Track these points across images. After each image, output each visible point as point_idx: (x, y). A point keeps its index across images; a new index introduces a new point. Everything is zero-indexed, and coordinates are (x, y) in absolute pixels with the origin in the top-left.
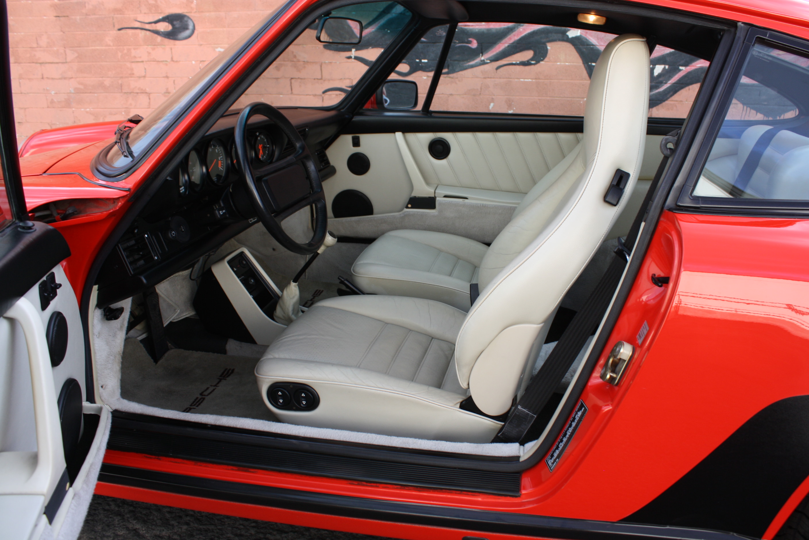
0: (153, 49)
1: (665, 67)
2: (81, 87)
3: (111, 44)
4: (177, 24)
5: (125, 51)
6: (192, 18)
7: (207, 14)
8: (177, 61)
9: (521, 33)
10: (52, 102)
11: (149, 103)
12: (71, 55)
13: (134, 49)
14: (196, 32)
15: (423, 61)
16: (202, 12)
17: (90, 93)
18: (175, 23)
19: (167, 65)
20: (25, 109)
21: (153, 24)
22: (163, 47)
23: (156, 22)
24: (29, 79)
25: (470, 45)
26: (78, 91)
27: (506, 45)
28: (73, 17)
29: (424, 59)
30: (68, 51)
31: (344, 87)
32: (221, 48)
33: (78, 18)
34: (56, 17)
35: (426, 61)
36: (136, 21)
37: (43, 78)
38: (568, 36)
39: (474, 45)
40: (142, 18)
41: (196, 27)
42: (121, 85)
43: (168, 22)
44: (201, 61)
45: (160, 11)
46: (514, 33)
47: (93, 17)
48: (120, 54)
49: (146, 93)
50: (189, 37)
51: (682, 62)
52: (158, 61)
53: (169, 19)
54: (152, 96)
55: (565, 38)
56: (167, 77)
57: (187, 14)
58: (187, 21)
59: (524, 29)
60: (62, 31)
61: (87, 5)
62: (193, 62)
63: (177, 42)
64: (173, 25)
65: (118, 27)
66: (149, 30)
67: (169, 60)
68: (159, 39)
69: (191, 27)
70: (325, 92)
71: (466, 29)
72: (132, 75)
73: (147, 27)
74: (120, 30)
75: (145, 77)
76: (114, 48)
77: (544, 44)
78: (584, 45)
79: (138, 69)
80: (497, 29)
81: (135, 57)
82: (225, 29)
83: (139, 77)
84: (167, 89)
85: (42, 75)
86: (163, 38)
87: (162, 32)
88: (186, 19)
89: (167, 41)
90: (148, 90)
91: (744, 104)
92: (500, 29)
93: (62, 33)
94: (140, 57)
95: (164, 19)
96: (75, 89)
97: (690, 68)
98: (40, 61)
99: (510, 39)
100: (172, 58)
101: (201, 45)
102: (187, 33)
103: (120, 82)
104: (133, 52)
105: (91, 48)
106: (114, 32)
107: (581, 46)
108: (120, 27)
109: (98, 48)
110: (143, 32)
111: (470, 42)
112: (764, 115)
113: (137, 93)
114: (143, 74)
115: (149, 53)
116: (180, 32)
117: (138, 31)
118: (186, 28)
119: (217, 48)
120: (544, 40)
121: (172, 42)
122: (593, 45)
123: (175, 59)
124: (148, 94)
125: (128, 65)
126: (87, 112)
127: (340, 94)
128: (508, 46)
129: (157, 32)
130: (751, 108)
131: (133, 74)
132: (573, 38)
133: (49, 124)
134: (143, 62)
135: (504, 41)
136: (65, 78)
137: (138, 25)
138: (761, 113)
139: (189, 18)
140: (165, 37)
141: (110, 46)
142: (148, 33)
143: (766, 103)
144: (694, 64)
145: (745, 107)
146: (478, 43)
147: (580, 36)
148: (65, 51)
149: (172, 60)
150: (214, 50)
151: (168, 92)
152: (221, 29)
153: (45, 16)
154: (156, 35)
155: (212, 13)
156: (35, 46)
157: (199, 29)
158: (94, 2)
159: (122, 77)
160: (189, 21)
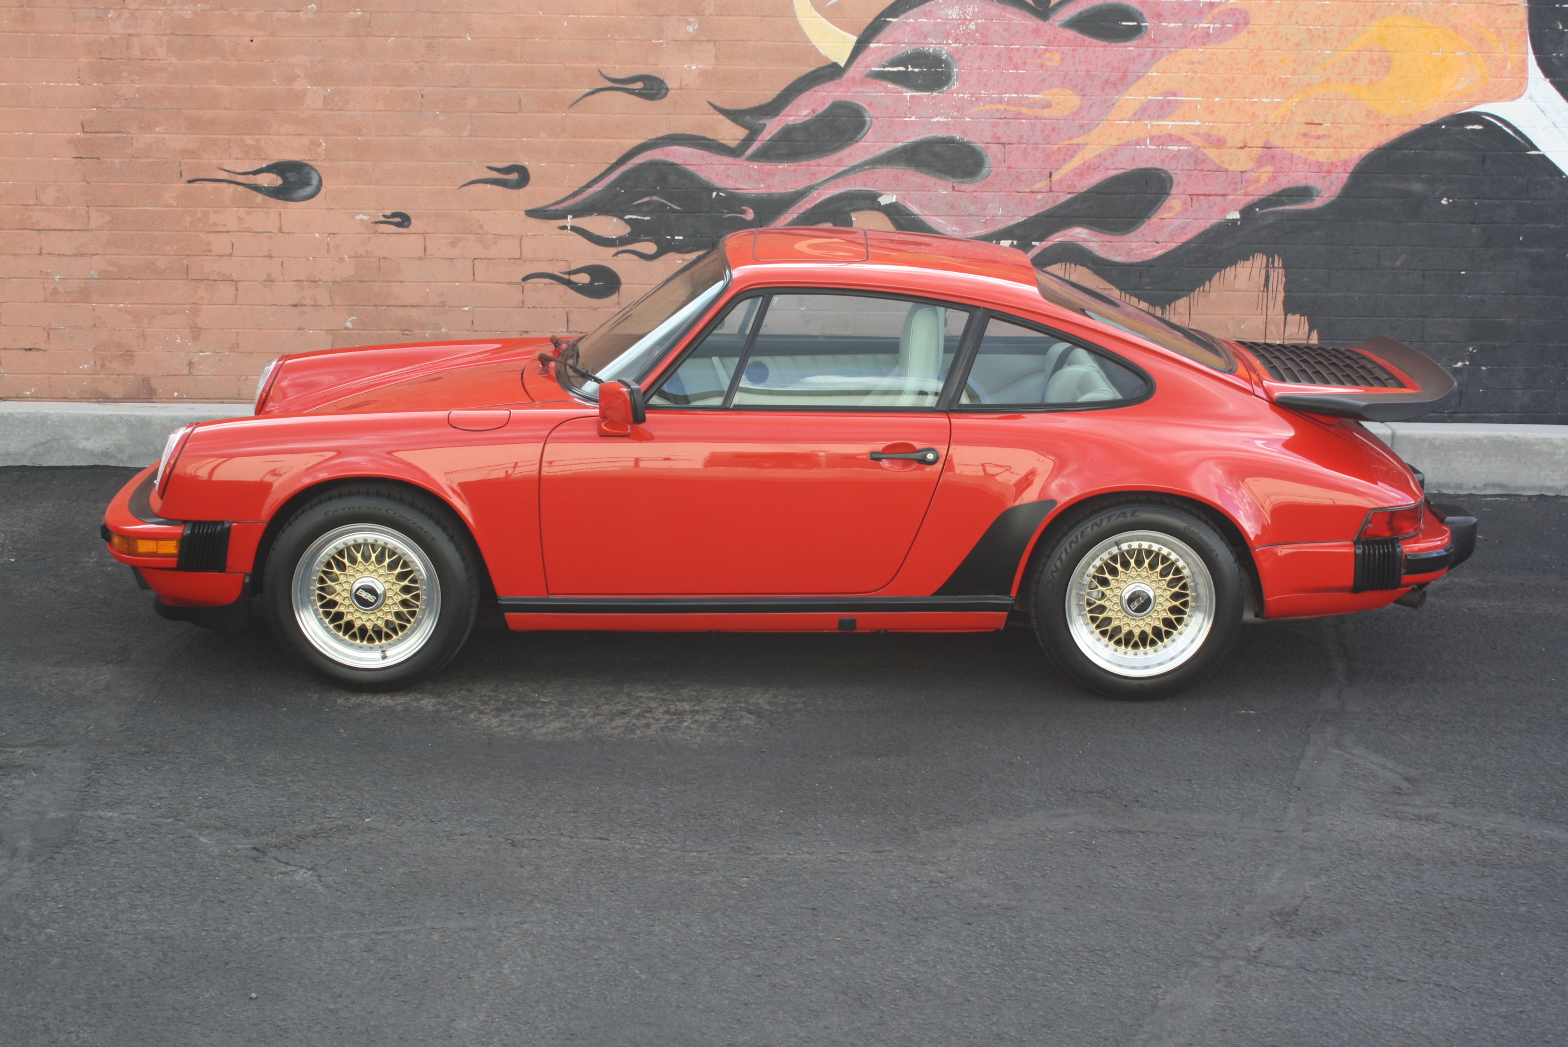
0: (249, 213)
1: (1012, 243)
2: (113, 269)
3: (175, 204)
4: (292, 177)
5: (199, 215)
6: (317, 169)
7: (343, 164)
8: (288, 233)
9: (815, 199)
10: (55, 292)
11: (236, 296)
12: (100, 219)
13: (215, 212)
14: (323, 190)
15: (676, 238)
16: (335, 160)
17: (129, 279)
18: (288, 174)
19: (271, 238)
21: (251, 176)
22: (265, 210)
23: (255, 173)
24: (14, 255)
25: (743, 216)
26: (105, 276)
27: (795, 216)
28: (108, 160)
29: (678, 236)
30: (94, 213)
31: (557, 273)
32: (364, 214)
33: (118, 161)
34: (79, 158)
35: (681, 238)
36: (221, 169)
37: (40, 254)
38: (879, 203)
39: (750, 215)
40: (229, 165)
41: (324, 183)
42: (187, 268)
43: (277, 174)
44: (330, 234)
45: (263, 157)
46: (805, 199)
47: (144, 160)
48: (189, 219)
49: (233, 280)
50: (312, 196)
51: (1035, 236)
52: (256, 232)
53: (278, 168)
54: (240, 285)
55: (876, 206)
56: (270, 257)
57: (310, 163)
58: (308, 173)
59: (819, 195)
60: (85, 180)
61: (134, 142)
62: (317, 235)
63: (291, 204)
64: (284, 178)
65: (187, 177)
66: (243, 184)
67: (275, 230)
68: (260, 198)
69: (315, 182)
70: (525, 279)
71: (738, 194)
72: (208, 252)
73: (240, 179)
74: (190, 182)
75: (230, 255)
76: (178, 209)
77: (848, 213)
78: (902, 215)
79: (220, 244)
80: (781, 194)
81: (215, 224)
82: (371, 187)
83: (221, 256)
84: (269, 275)
85: (41, 248)
86: (267, 197)
87: (265, 187)
88: (307, 170)
89: (272, 201)
90: (234, 276)
91: (1121, 289)
92: (786, 194)
93: (85, 184)
94: (225, 225)
95: (269, 169)
96: (101, 272)
97: (1045, 244)
98: (40, 227)
99: (800, 207)
100: (280, 228)
101: (331, 209)
102: (309, 190)
103: (185, 262)
104: (212, 215)
105: (139, 208)
106: (181, 186)
107: (897, 217)
108: (191, 179)
109: (149, 208)
110: (233, 187)
111: (743, 212)
112: (1150, 304)
113: (215, 280)
114: (229, 251)
115: (241, 219)
116: (298, 189)
117: (224, 185)
118: (307, 183)
119: (358, 214)
120: (847, 209)
121: (281, 203)
122: (914, 215)
123: (285, 230)
124: (235, 282)
125: (203, 236)
126: (120, 310)
127: (551, 284)
128: (798, 217)
129: (256, 188)
130: (1131, 295)
131: (210, 251)
132: (886, 205)
133: (44, 329)
134: (228, 232)
135: (791, 210)
136: (83, 255)
137: (223, 175)
138: (1145, 301)
139: (312, 168)
140: (270, 196)
141: (171, 206)
142: (240, 188)
143: (1149, 288)
144: (1050, 238)
145: (1123, 294)
146: (755, 213)
147: (896, 202)
148: (88, 212)
149: (281, 230)
150: (353, 218)
151: (270, 280)
152: (366, 187)
153: (56, 156)
154: (255, 193)
155: (352, 163)
156: (33, 202)
157: (328, 186)
158: (148, 138)
159: (189, 255)
160: (313, 172)
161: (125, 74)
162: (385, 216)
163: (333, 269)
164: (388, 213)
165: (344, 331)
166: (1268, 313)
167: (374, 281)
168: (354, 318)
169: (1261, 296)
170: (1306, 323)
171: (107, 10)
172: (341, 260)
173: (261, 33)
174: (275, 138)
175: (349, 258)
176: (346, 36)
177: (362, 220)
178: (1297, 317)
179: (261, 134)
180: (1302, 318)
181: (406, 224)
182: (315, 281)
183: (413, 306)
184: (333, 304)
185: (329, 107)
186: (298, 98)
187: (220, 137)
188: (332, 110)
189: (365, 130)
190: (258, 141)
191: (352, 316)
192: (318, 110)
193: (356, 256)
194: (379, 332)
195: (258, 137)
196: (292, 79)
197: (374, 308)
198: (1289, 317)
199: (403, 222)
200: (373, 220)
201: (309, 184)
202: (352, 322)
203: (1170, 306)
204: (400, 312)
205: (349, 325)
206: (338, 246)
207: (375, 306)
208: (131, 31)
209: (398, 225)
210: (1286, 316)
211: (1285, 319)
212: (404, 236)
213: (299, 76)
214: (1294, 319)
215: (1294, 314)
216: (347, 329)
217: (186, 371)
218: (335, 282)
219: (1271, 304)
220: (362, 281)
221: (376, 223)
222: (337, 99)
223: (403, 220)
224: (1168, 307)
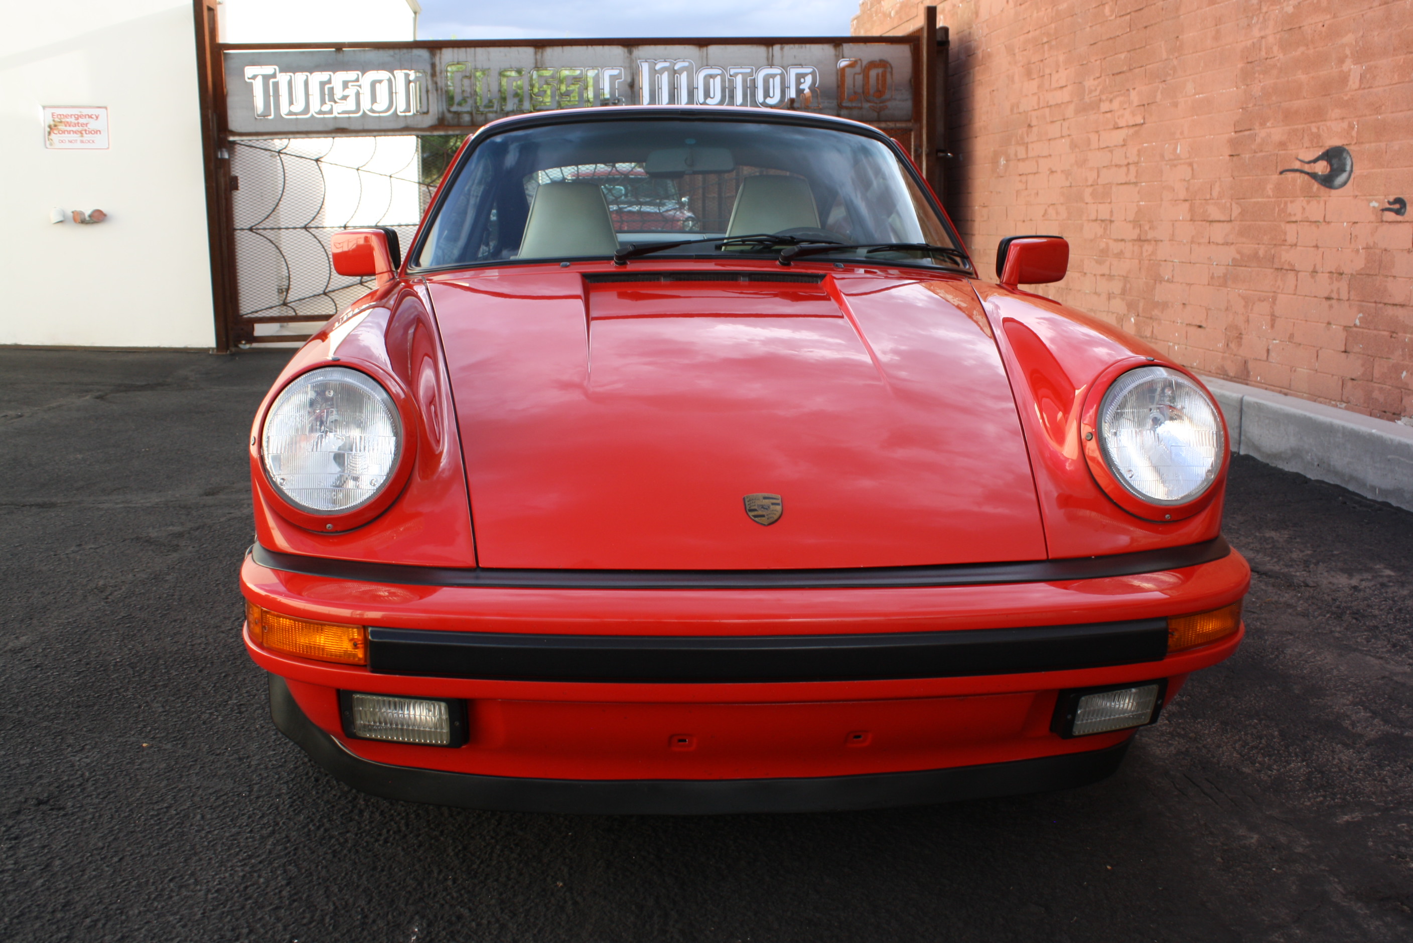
0: (1308, 202)
2: (1238, 257)
3: (1271, 194)
5: (1282, 206)
7: (1367, 146)
8: (1329, 223)
10: (1213, 276)
11: (1296, 286)
12: (1236, 211)
13: (1291, 202)
16: (1362, 143)
17: (1246, 266)
19: (1318, 227)
20: (1190, 285)
21: (1312, 164)
22: (1318, 199)
23: (1315, 161)
24: (1198, 243)
26: (1236, 263)
28: (1244, 156)
30: (1234, 206)
32: (1376, 201)
33: (1248, 156)
34: (1231, 156)
36: (1297, 159)
37: (1209, 242)
41: (1354, 169)
42: (1274, 257)
44: (1353, 223)
45: (1321, 144)
47: (1259, 155)
48: (1277, 209)
49: (1295, 270)
50: (1345, 183)
52: (1311, 222)
54: (1300, 274)
56: (1317, 247)
57: (1347, 148)
58: (1345, 159)
60: (1232, 176)
61: (1257, 138)
62: (1345, 224)
63: (1333, 192)
64: (1331, 165)
66: (1308, 173)
67: (1321, 220)
68: (1316, 186)
69: (1348, 168)
72: (1284, 242)
73: (1307, 168)
74: (1281, 173)
75: (1296, 245)
76: (1273, 200)
79: (1291, 233)
81: (1290, 214)
82: (1383, 170)
83: (1291, 246)
84: (1315, 266)
85: (1210, 238)
86: (1320, 186)
88: (1345, 155)
90: (1297, 267)
93: (1232, 179)
94: (1295, 215)
96: (1234, 260)
98: (1210, 219)
100: (1325, 217)
101: (1357, 196)
102: (1344, 176)
103: (1273, 252)
104: (1289, 205)
105: (1255, 200)
106: (1275, 177)
109: (1260, 200)
110: (1303, 175)
113: (1287, 270)
114: (1295, 241)
115: (1304, 209)
116: (1337, 176)
117: (1298, 174)
118: (1343, 170)
119: (1371, 201)
121: (1327, 190)
123: (1327, 220)
124: (1297, 272)
125: (1283, 225)
126: (1239, 295)
129: (1313, 176)
131: (1286, 240)
133: (1206, 309)
134: (1296, 222)
136: (1226, 244)
137: (1297, 165)
139: (1348, 153)
140: (1321, 184)
141: (1269, 197)
142: (1306, 177)
148: (1231, 205)
149: (1325, 221)
150: (1369, 205)
151: (1315, 271)
152: (1379, 170)
153: (1221, 155)
154: (1313, 181)
155: (1373, 145)
156: (1208, 197)
157: (1357, 171)
158: (1262, 133)
159: (1275, 245)
160: (1348, 157)
161: (1257, 75)
162: (1389, 203)
163: (1352, 261)
164: (1391, 200)
165: (1355, 329)
167: (1376, 275)
168: (1361, 315)
171: (1252, 18)
172: (1358, 251)
173: (1328, 17)
174: (1329, 123)
175: (1363, 249)
176: (1380, 5)
177: (1374, 207)
179: (1322, 121)
181: (1403, 210)
182: (1341, 274)
183: (1402, 306)
184: (1348, 300)
185: (1363, 86)
186: (1344, 79)
187: (1300, 127)
188: (1364, 88)
189: (1383, 107)
190: (1318, 128)
191: (1360, 312)
192: (1356, 90)
193: (1367, 248)
194: (1375, 332)
195: (1319, 124)
196: (1341, 61)
197: (1374, 305)
199: (1401, 208)
200: (1381, 208)
201: (1344, 170)
202: (1360, 319)
204: (1390, 311)
205: (1358, 322)
206: (1356, 236)
207: (1375, 302)
208: (1262, 34)
209: (1398, 212)
212: (1400, 225)
213: (1346, 57)
216: (1355, 326)
217: (1265, 358)
218: (1352, 274)
220: (1368, 275)
221: (1383, 210)
222: (1368, 76)
223: (1399, 206)
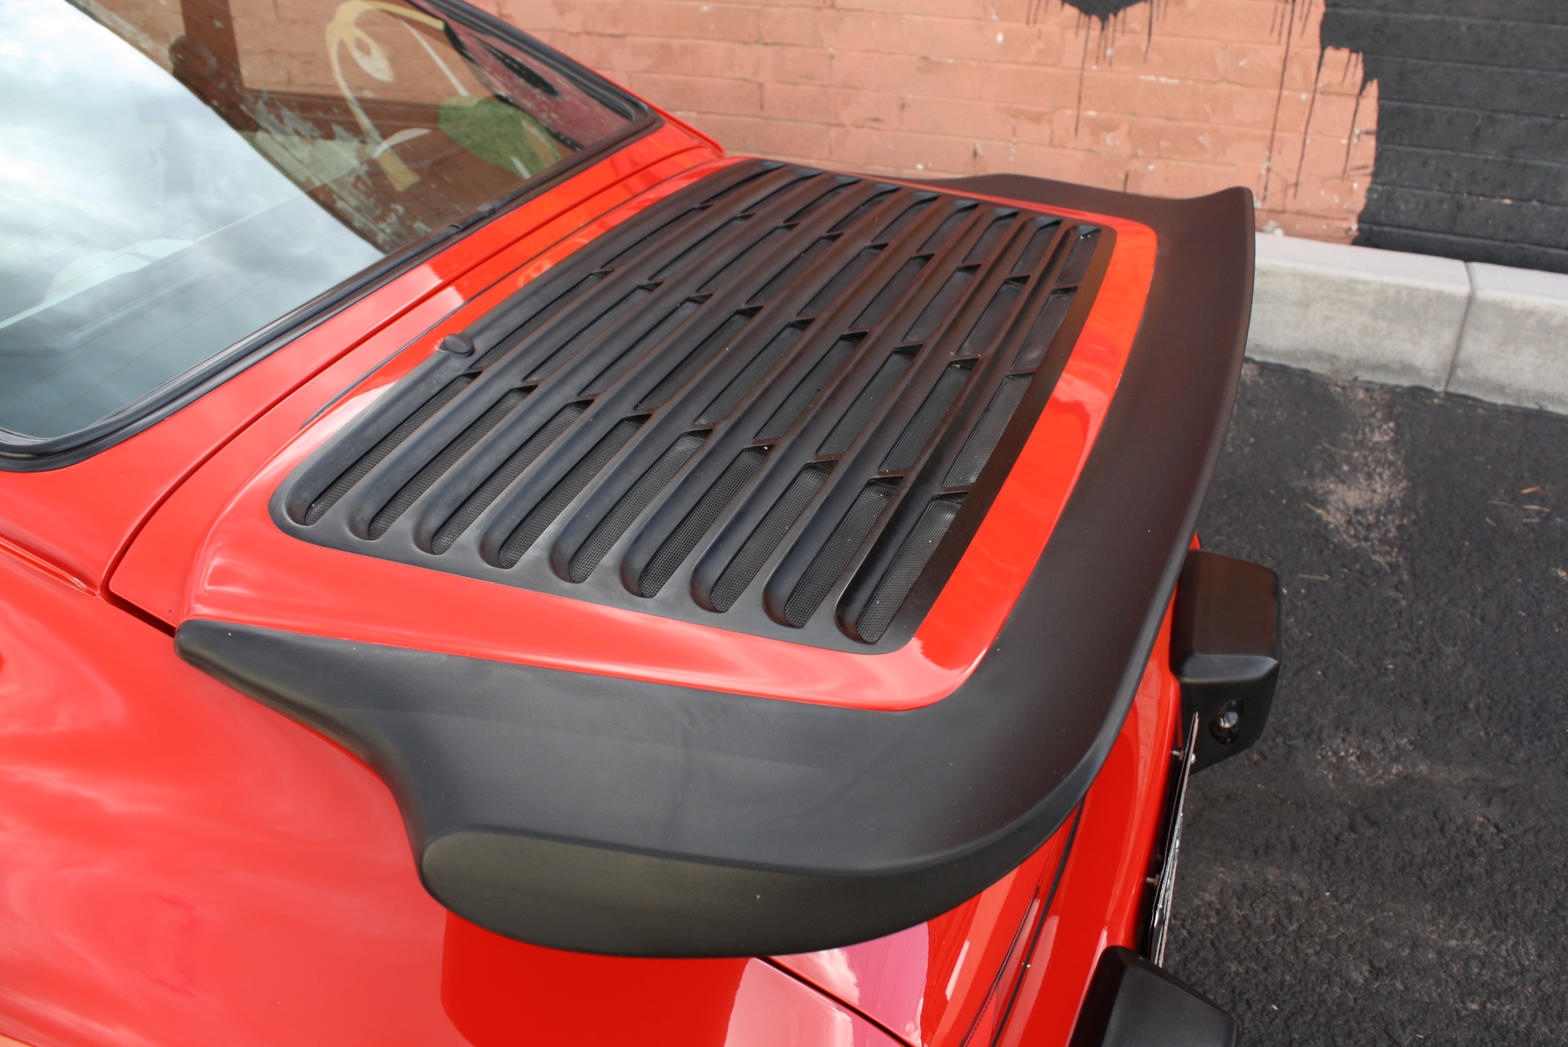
166: (1292, 42)
169: (1280, 10)
170: (1360, 66)
178: (1344, 53)
180: (1354, 56)
198: (1330, 53)
203: (1115, 15)
210: (1323, 49)
211: (1322, 56)
214: (1339, 56)
215: (1338, 46)
219: (1297, 25)
224: (1111, 17)
